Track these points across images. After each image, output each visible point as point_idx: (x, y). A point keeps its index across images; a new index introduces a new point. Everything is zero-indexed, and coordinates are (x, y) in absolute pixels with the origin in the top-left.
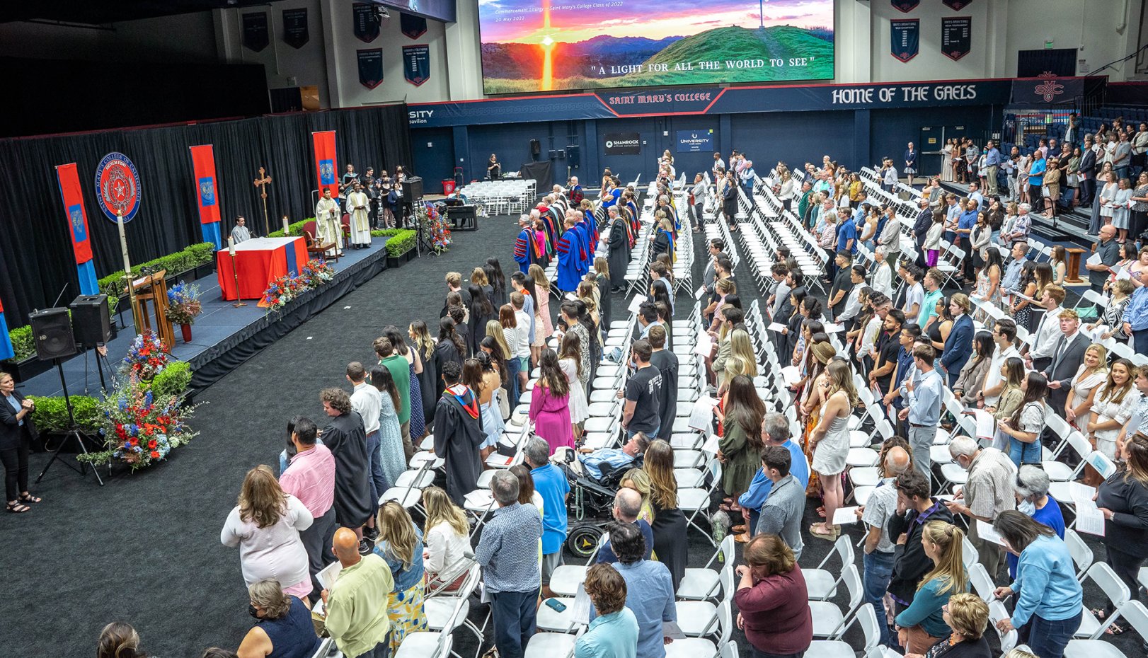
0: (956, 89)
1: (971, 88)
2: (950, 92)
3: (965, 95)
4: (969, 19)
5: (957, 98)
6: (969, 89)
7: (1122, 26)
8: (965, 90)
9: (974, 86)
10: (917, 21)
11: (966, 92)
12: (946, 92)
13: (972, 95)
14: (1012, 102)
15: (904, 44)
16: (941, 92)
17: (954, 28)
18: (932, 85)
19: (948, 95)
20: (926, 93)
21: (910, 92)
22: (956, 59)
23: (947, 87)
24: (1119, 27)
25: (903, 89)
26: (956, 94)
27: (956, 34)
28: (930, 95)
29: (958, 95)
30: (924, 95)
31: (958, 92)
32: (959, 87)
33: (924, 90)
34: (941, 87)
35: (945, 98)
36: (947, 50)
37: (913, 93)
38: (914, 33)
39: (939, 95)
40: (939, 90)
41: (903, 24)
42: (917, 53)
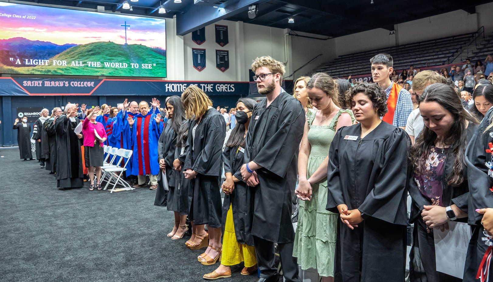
0: (226, 86)
1: (232, 86)
2: (223, 88)
3: (230, 90)
4: (228, 52)
5: (226, 91)
6: (231, 86)
7: (286, 61)
8: (230, 87)
9: (233, 85)
10: (204, 50)
11: (230, 88)
12: (221, 88)
13: (233, 89)
14: (250, 94)
15: (199, 62)
16: (218, 87)
17: (222, 55)
18: (215, 83)
19: (222, 89)
20: (212, 88)
21: (204, 87)
22: (223, 71)
23: (221, 85)
24: (285, 62)
25: (201, 85)
26: (226, 89)
27: (222, 59)
28: (214, 89)
29: (227, 89)
30: (211, 89)
31: (226, 88)
32: (226, 85)
33: (211, 86)
34: (219, 85)
35: (221, 91)
36: (219, 66)
37: (206, 88)
38: (203, 56)
39: (218, 89)
40: (218, 86)
41: (198, 51)
42: (205, 67)
